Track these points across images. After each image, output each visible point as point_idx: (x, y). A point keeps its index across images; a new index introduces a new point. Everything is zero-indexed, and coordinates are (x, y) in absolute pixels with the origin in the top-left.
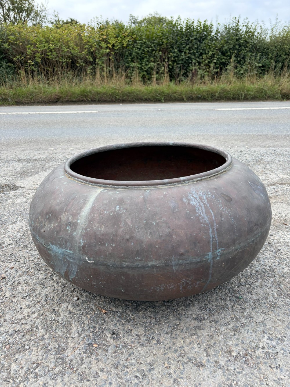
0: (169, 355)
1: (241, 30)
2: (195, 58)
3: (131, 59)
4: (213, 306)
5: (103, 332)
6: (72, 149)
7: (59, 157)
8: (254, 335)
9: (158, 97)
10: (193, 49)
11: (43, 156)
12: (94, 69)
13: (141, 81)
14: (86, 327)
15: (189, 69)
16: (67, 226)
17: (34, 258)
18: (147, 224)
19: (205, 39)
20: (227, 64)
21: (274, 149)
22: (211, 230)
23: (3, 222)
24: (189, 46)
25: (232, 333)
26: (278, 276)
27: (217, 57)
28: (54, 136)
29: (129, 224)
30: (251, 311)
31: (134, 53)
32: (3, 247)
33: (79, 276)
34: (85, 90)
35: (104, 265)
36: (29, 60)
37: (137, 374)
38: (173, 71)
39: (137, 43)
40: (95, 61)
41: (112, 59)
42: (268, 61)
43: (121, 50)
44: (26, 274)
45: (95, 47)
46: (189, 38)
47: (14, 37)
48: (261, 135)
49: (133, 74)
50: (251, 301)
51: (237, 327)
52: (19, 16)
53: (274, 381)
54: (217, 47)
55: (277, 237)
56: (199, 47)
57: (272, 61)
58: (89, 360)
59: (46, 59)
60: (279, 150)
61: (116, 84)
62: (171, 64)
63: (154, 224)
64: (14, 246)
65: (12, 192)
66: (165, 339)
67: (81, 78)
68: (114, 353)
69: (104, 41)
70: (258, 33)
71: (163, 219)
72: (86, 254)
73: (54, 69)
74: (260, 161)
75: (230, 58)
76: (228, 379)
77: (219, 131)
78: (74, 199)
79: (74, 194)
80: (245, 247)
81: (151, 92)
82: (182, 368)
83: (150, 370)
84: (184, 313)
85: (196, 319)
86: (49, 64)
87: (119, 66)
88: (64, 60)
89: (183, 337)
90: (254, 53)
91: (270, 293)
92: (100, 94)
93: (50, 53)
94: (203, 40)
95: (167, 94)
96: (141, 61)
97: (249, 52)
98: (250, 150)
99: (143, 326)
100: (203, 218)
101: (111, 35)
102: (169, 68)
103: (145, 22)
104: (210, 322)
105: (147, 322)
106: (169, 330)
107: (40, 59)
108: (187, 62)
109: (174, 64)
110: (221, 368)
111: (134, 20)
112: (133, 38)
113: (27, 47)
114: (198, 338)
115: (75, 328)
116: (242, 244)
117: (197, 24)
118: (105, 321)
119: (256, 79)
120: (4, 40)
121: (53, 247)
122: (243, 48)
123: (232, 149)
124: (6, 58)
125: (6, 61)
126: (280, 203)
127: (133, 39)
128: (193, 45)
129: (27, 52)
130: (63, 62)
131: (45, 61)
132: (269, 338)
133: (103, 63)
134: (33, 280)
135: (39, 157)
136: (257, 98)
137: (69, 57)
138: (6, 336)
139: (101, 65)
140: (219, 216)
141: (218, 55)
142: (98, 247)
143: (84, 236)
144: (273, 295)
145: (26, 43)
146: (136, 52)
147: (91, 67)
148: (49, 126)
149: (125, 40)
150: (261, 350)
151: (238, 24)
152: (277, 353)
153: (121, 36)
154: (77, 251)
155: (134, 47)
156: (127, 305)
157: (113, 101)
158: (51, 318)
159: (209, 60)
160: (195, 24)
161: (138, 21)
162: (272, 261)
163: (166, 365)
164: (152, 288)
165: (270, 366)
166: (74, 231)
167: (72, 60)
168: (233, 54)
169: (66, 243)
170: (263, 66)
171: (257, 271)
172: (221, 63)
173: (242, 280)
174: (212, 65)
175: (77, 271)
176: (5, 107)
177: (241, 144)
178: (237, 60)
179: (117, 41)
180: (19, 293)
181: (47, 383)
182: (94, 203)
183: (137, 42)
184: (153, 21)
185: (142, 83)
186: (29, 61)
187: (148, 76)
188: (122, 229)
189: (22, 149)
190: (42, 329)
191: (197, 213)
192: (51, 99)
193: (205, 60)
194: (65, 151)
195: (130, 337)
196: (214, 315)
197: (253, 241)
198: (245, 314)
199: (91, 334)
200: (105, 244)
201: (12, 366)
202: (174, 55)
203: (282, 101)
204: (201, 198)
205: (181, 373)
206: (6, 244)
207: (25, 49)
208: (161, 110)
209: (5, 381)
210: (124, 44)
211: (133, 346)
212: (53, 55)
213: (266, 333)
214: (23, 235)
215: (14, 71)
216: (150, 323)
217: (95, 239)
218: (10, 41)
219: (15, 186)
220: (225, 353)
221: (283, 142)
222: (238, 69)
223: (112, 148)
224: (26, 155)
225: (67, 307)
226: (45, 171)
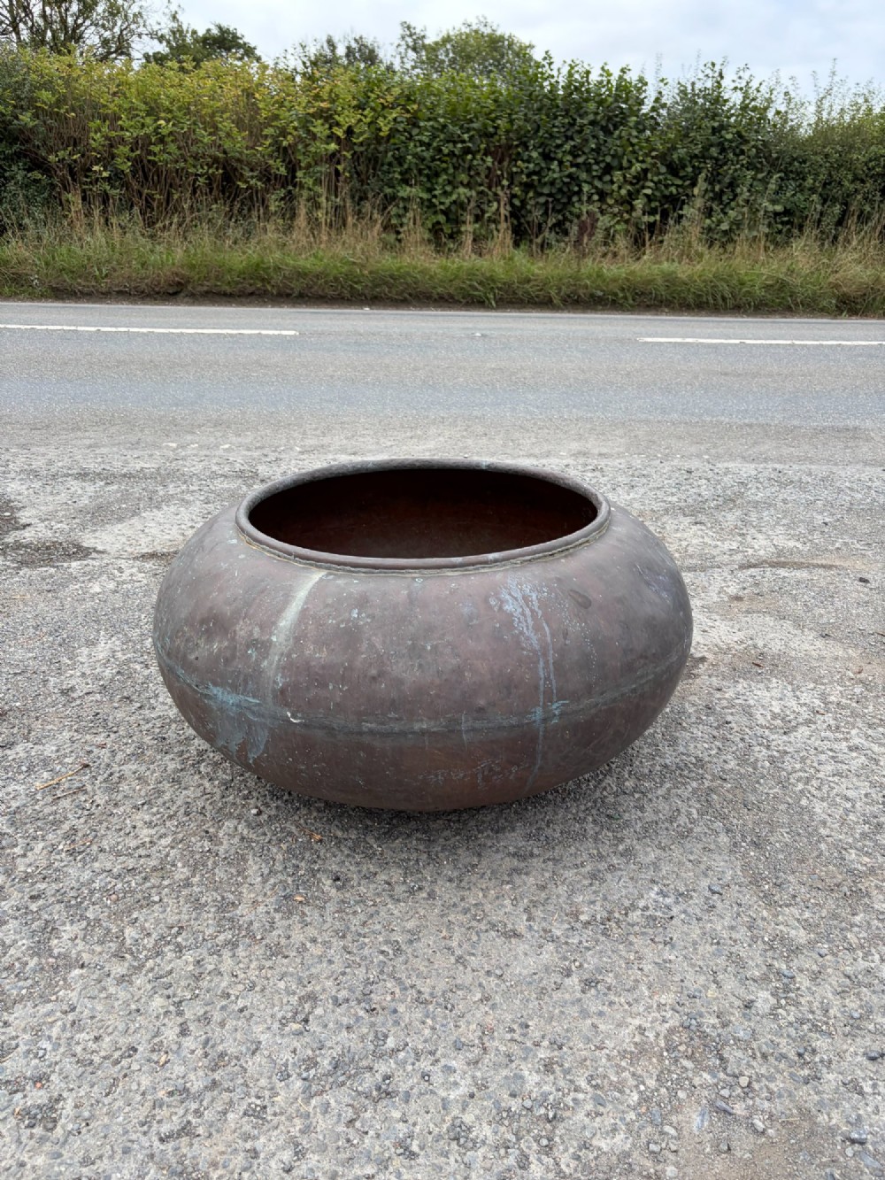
0: (452, 918)
1: (726, 101)
2: (589, 180)
3: (401, 173)
4: (555, 832)
5: (314, 876)
6: (227, 446)
7: (192, 469)
8: (631, 886)
9: (476, 293)
10: (584, 153)
11: (150, 465)
12: (290, 197)
13: (429, 241)
14: (279, 867)
15: (571, 213)
16: (248, 647)
17: (150, 725)
18: (413, 647)
19: (622, 124)
20: (683, 203)
21: (778, 466)
22: (541, 664)
23: (64, 640)
24: (572, 143)
25: (586, 882)
26: (710, 778)
27: (656, 179)
28: (177, 405)
29: (379, 646)
30: (635, 842)
31: (409, 157)
32: (75, 699)
33: (271, 752)
34: (263, 262)
35: (324, 728)
36: (97, 164)
37: (385, 948)
38: (523, 216)
39: (419, 127)
40: (294, 177)
41: (344, 169)
42: (802, 198)
43: (372, 146)
44: (136, 760)
45: (295, 133)
46: (575, 120)
47: (53, 95)
48: (751, 426)
49: (405, 220)
50: (640, 824)
51: (599, 871)
52: (60, 12)
53: (656, 963)
54: (654, 150)
55: (730, 694)
56: (603, 148)
57: (815, 197)
58: (286, 923)
59: (145, 162)
60: (793, 470)
61: (355, 248)
62: (519, 193)
63: (429, 648)
64: (98, 697)
65: (75, 564)
66: (445, 890)
67: (250, 223)
68: (336, 912)
69: (321, 117)
70: (778, 113)
71: (447, 638)
72: (287, 705)
73: (169, 195)
74: (734, 501)
75: (694, 184)
76: (565, 959)
77: (639, 407)
78: (262, 592)
79: (263, 581)
80: (614, 700)
81: (457, 277)
82: (475, 938)
83: (411, 942)
84: (489, 844)
85: (515, 855)
86: (156, 178)
87: (365, 194)
88: (202, 168)
89: (484, 887)
90: (762, 172)
91: (683, 811)
92: (306, 274)
93: (161, 147)
94: (616, 127)
95: (504, 284)
96: (429, 180)
97: (748, 169)
98: (712, 467)
99: (400, 867)
100: (528, 638)
101: (344, 99)
102: (512, 205)
103: (449, 46)
104: (544, 862)
105: (409, 859)
106: (456, 874)
107: (130, 164)
108: (565, 189)
109: (527, 193)
110: (553, 941)
111: (414, 40)
112: (408, 111)
113: (91, 124)
114: (513, 889)
115: (254, 867)
116: (608, 696)
117: (599, 79)
118: (318, 857)
119: (766, 249)
120: (22, 99)
121: (216, 691)
122: (731, 155)
123: (665, 464)
124: (25, 156)
125: (25, 164)
126: (759, 612)
127: (408, 116)
128: (587, 141)
129: (91, 142)
130: (196, 175)
131: (143, 167)
132: (661, 893)
133: (318, 182)
134: (154, 771)
135: (138, 468)
136: (766, 305)
137: (216, 160)
138: (109, 879)
139: (310, 189)
140: (561, 636)
141: (660, 174)
142: (313, 692)
143: (284, 668)
144: (689, 814)
145: (89, 112)
146: (415, 155)
147: (282, 193)
148: (161, 374)
149: (385, 118)
150: (639, 912)
151: (718, 82)
152: (672, 918)
153: (372, 104)
154: (269, 699)
155: (411, 138)
156: (367, 827)
157: (343, 298)
158: (202, 847)
159: (629, 187)
160: (594, 77)
161: (427, 42)
162: (706, 745)
163: (444, 933)
164: (421, 777)
165: (652, 940)
166: (264, 658)
167: (224, 168)
168: (700, 173)
169: (246, 682)
170: (787, 212)
171: (666, 766)
172: (665, 197)
173: (627, 784)
174: (639, 203)
175: (268, 741)
176: (20, 303)
177: (693, 449)
178: (713, 191)
179: (360, 120)
180: (125, 796)
181: (203, 960)
182: (306, 603)
183: (422, 124)
184: (472, 46)
185: (433, 247)
186: (96, 168)
187: (449, 226)
188: (363, 656)
189: (88, 442)
190: (184, 867)
191: (516, 628)
192: (159, 284)
193: (620, 188)
194: (208, 453)
195: (372, 886)
196: (553, 848)
197: (635, 689)
198: (621, 848)
199: (290, 880)
200: (328, 686)
201: (127, 931)
202: (527, 168)
203: (835, 317)
204: (525, 598)
205: (473, 947)
206: (79, 691)
207: (85, 130)
208: (483, 336)
209: (116, 956)
210: (380, 130)
211: (378, 900)
212: (169, 153)
213: (657, 883)
214: (118, 673)
215: (50, 195)
216: (417, 861)
217: (308, 676)
218: (38, 104)
219: (79, 547)
220: (567, 915)
221: (806, 447)
222: (714, 219)
223: (344, 470)
224: (100, 460)
225: (236, 828)
226: (159, 508)
